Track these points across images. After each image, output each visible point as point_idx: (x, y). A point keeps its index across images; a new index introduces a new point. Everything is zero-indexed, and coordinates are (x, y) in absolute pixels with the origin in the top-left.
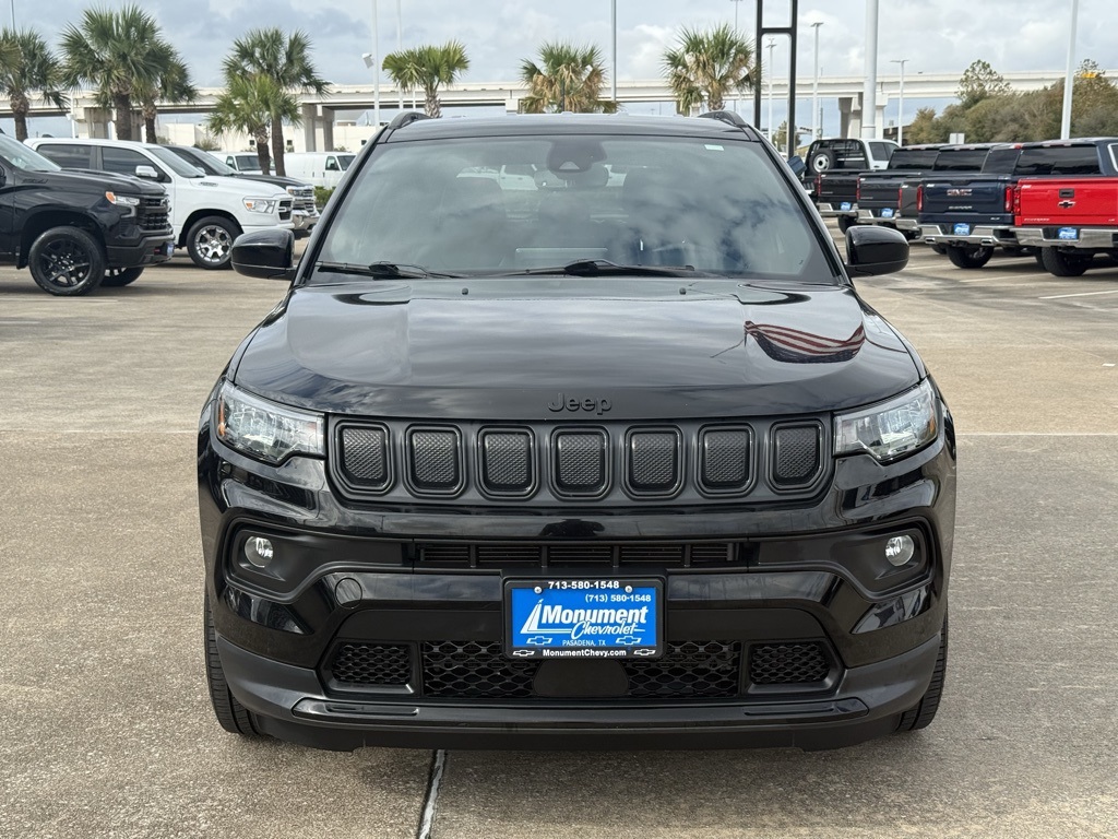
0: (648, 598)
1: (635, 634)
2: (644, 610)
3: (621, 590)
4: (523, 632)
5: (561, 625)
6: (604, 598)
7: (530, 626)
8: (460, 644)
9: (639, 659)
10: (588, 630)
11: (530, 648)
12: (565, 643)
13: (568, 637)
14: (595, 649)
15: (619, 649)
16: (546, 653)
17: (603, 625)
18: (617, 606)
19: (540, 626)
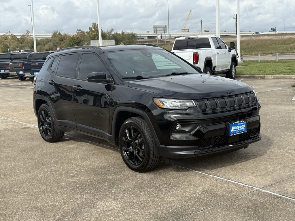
0: (245, 123)
1: (244, 129)
2: (245, 125)
3: (243, 122)
4: (231, 131)
5: (236, 129)
6: (240, 124)
7: (232, 130)
8: (216, 137)
9: (245, 133)
10: (239, 130)
11: (232, 134)
12: (236, 132)
13: (236, 131)
14: (240, 132)
15: (242, 132)
16: (234, 134)
17: (240, 128)
18: (241, 125)
19: (233, 130)
